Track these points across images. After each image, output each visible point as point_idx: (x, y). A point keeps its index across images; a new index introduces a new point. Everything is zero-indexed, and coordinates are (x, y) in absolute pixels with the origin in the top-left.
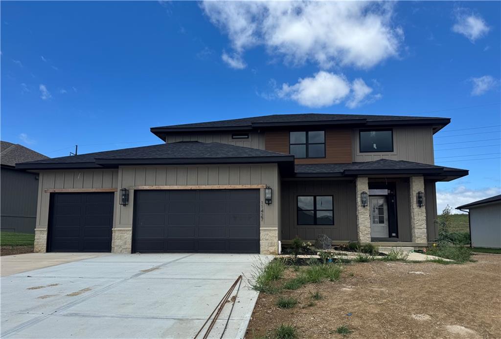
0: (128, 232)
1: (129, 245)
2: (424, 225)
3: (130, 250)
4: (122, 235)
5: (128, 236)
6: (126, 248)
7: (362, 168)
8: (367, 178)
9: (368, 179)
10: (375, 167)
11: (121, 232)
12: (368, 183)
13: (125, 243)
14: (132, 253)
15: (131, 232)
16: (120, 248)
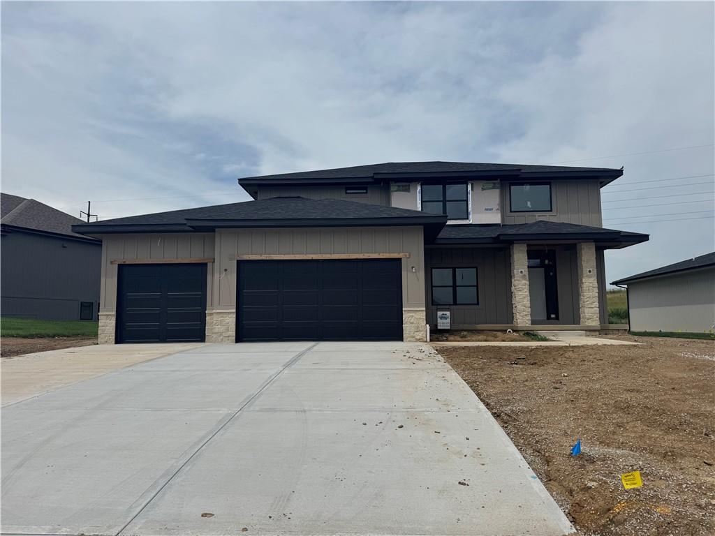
0: (230, 316)
1: (233, 333)
2: (597, 304)
3: (234, 338)
4: (222, 318)
5: (231, 320)
6: (229, 337)
7: (521, 232)
8: (525, 245)
9: (528, 246)
10: (534, 230)
11: (221, 315)
12: (527, 251)
13: (227, 330)
14: (236, 342)
15: (234, 316)
16: (220, 336)
